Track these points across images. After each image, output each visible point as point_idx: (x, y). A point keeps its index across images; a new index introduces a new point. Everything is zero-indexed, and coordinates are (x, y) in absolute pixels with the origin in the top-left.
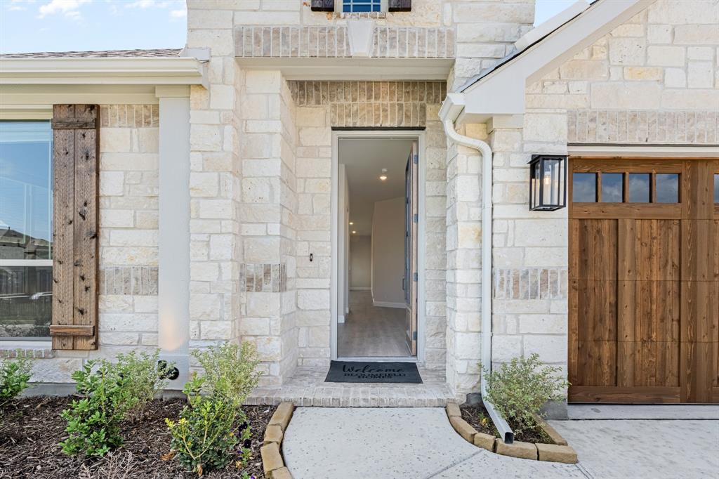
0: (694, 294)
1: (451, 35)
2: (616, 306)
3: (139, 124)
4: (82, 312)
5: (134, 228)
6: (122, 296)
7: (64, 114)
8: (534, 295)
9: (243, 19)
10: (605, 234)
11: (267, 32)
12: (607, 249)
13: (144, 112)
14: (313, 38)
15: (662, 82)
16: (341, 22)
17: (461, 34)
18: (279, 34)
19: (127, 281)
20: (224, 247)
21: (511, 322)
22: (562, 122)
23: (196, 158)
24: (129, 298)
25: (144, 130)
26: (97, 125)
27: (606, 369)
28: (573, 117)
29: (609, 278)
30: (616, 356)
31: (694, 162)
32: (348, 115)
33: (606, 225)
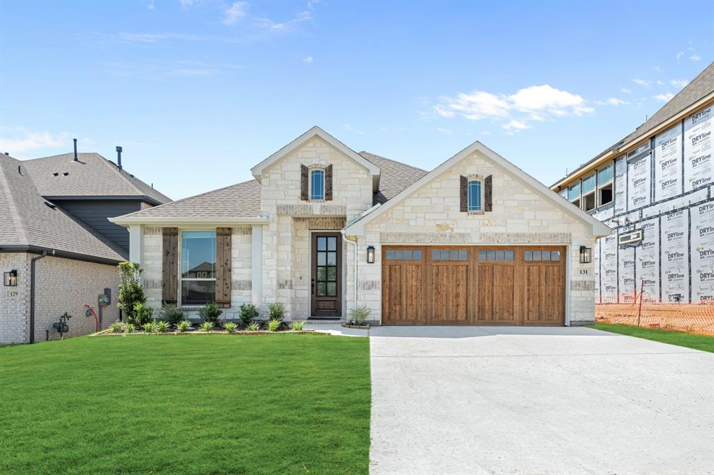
0: (426, 289)
1: (345, 208)
2: (400, 293)
3: (244, 234)
4: (226, 295)
5: (243, 268)
6: (238, 290)
7: (220, 231)
8: (369, 289)
9: (279, 202)
10: (397, 270)
11: (287, 206)
12: (398, 275)
13: (246, 230)
14: (301, 208)
15: (408, 224)
16: (311, 204)
17: (348, 207)
18: (291, 207)
19: (240, 285)
20: (273, 274)
21: (362, 297)
22: (378, 236)
23: (264, 246)
24: (241, 291)
25: (245, 236)
26: (230, 235)
27: (398, 314)
28: (381, 234)
29: (398, 284)
30: (401, 310)
31: (426, 247)
32: (315, 225)
33: (398, 267)
